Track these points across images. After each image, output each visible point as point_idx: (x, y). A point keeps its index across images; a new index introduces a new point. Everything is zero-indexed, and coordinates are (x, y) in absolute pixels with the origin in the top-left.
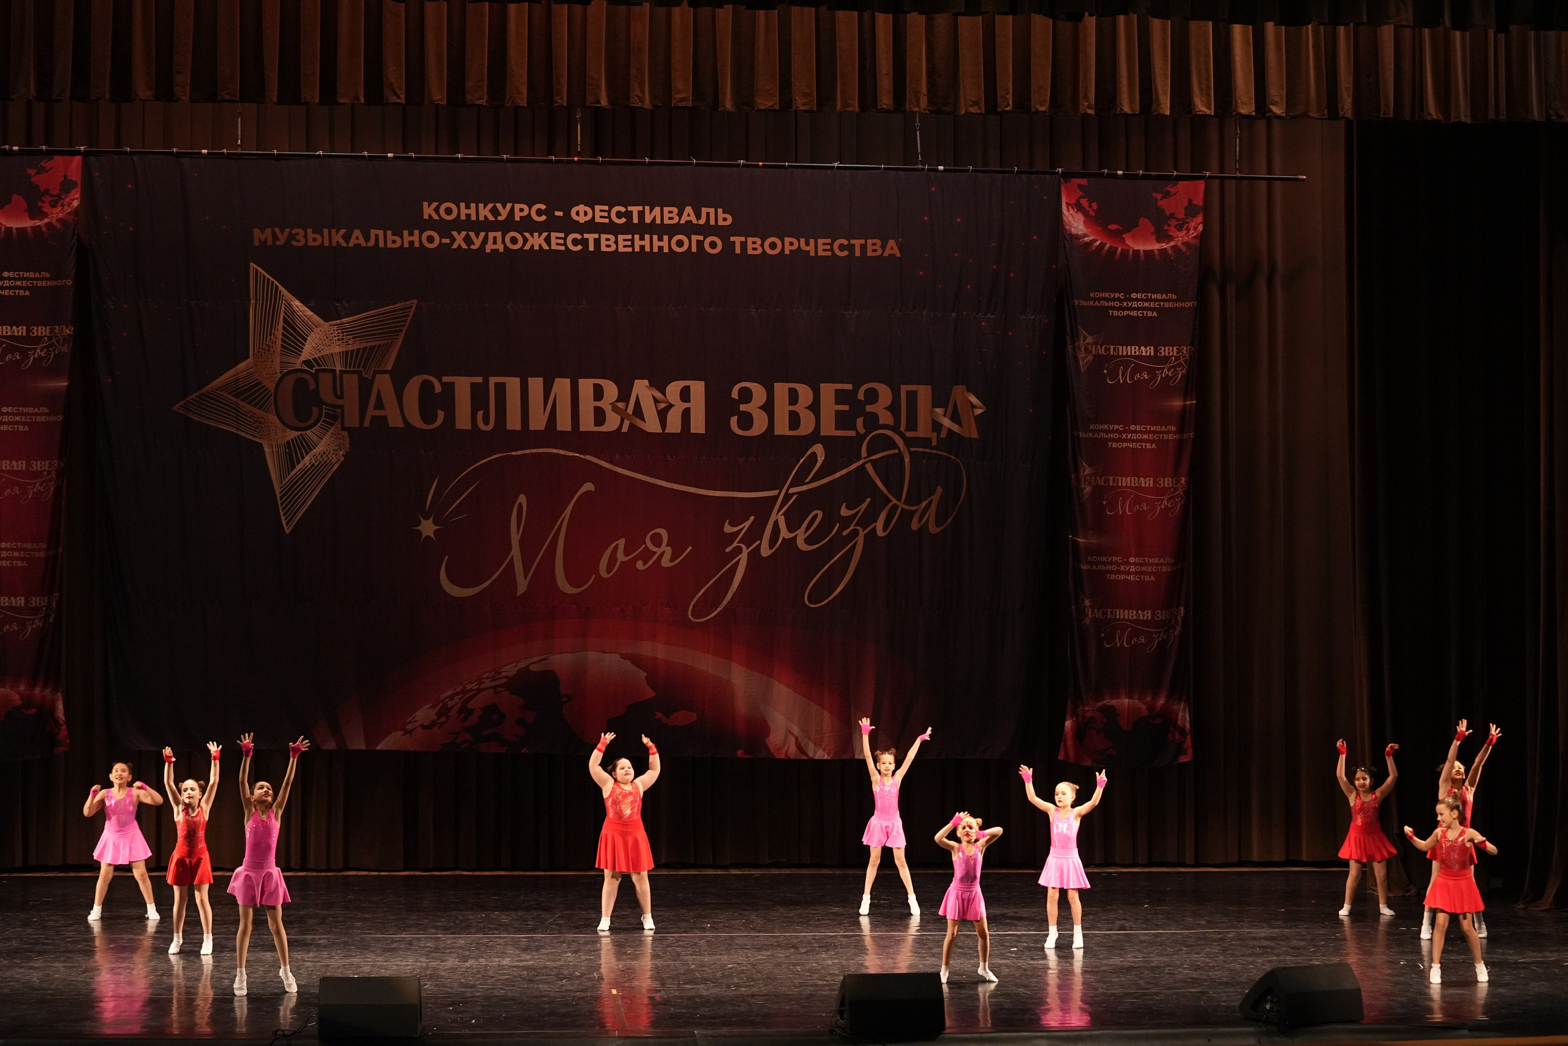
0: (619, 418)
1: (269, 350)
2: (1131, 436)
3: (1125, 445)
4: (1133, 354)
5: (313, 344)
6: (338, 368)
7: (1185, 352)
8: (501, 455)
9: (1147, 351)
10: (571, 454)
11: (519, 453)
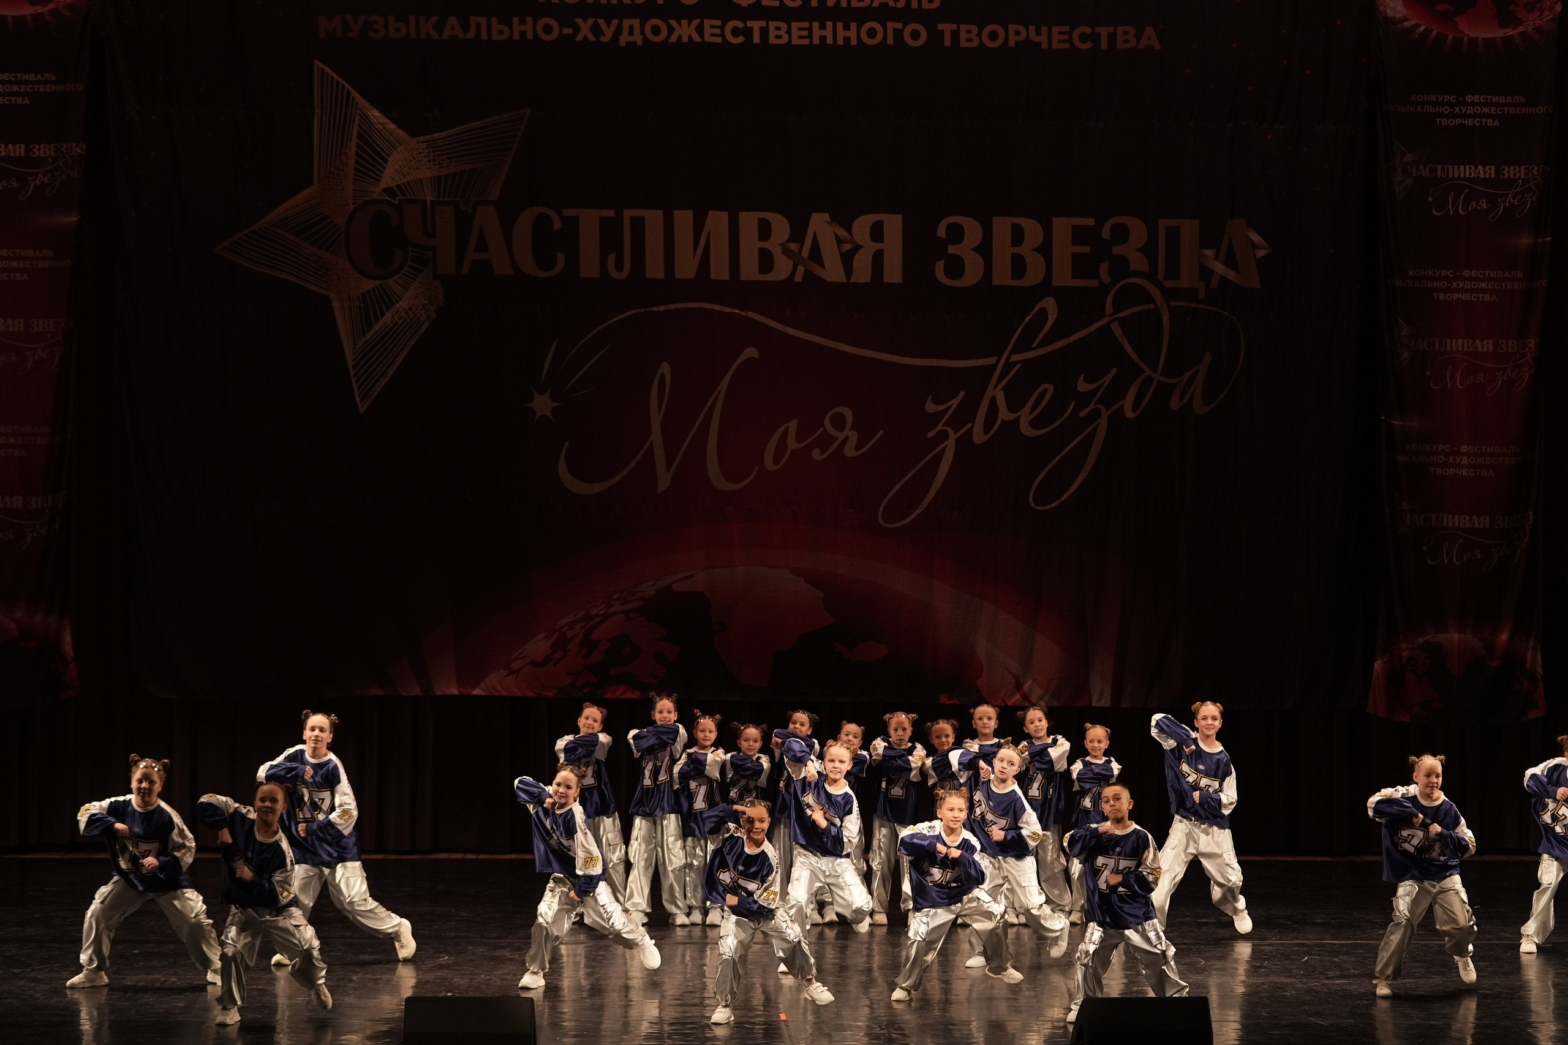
0: (791, 262)
1: (338, 175)
2: (1464, 285)
3: (1456, 296)
4: (1467, 175)
5: (397, 166)
6: (429, 199)
7: (1535, 172)
8: (638, 311)
9: (1485, 172)
10: (728, 310)
11: (662, 308)
